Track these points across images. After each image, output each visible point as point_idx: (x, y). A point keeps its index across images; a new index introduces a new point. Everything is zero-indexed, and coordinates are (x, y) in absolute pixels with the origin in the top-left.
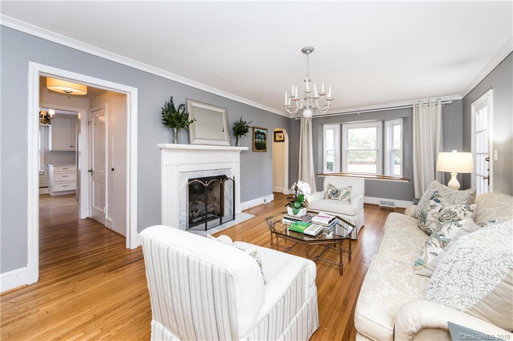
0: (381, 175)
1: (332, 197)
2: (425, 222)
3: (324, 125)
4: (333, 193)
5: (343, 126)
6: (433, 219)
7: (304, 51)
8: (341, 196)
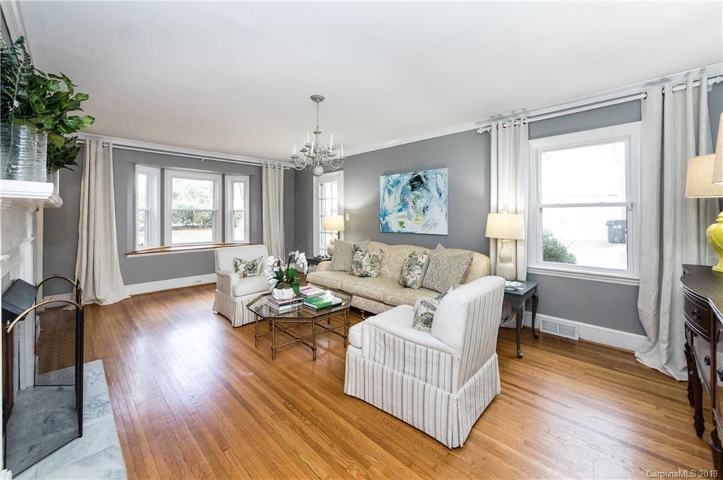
0: (221, 242)
1: (249, 275)
2: (361, 268)
3: (137, 166)
4: (249, 269)
5: (166, 171)
6: (367, 264)
7: (314, 98)
8: (258, 269)
